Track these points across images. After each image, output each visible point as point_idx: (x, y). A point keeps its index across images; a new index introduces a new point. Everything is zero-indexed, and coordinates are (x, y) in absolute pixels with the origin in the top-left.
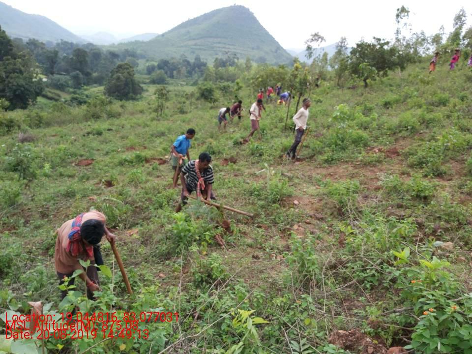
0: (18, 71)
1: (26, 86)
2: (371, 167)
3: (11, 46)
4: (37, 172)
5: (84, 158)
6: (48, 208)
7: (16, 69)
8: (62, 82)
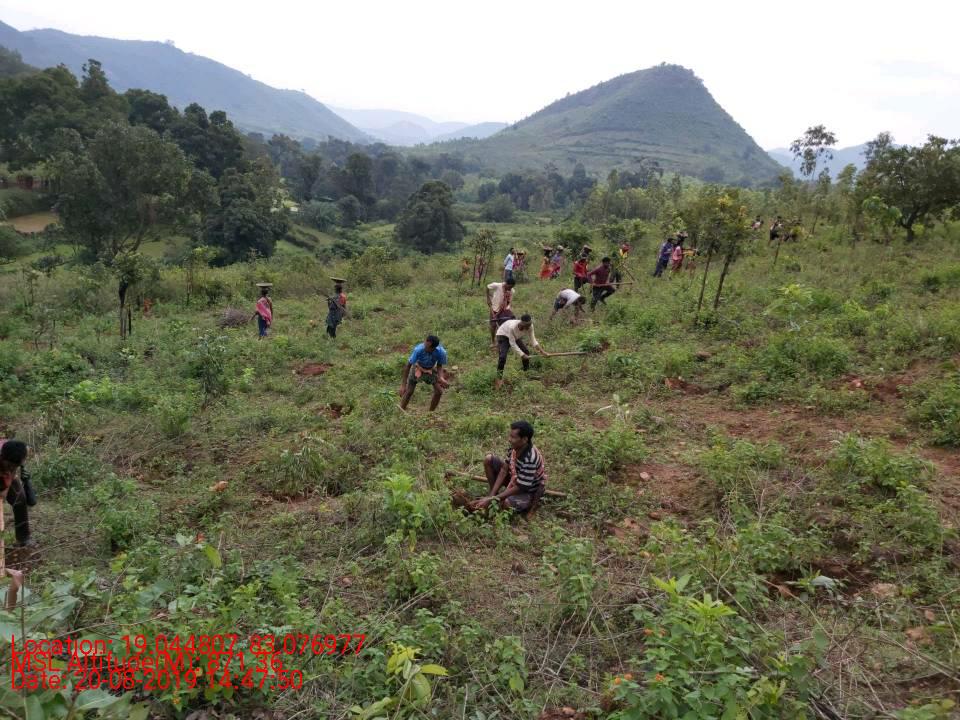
0: (246, 193)
1: (258, 222)
2: (831, 416)
3: (240, 148)
4: (231, 381)
5: (315, 360)
6: (226, 446)
7: (244, 190)
8: (322, 214)
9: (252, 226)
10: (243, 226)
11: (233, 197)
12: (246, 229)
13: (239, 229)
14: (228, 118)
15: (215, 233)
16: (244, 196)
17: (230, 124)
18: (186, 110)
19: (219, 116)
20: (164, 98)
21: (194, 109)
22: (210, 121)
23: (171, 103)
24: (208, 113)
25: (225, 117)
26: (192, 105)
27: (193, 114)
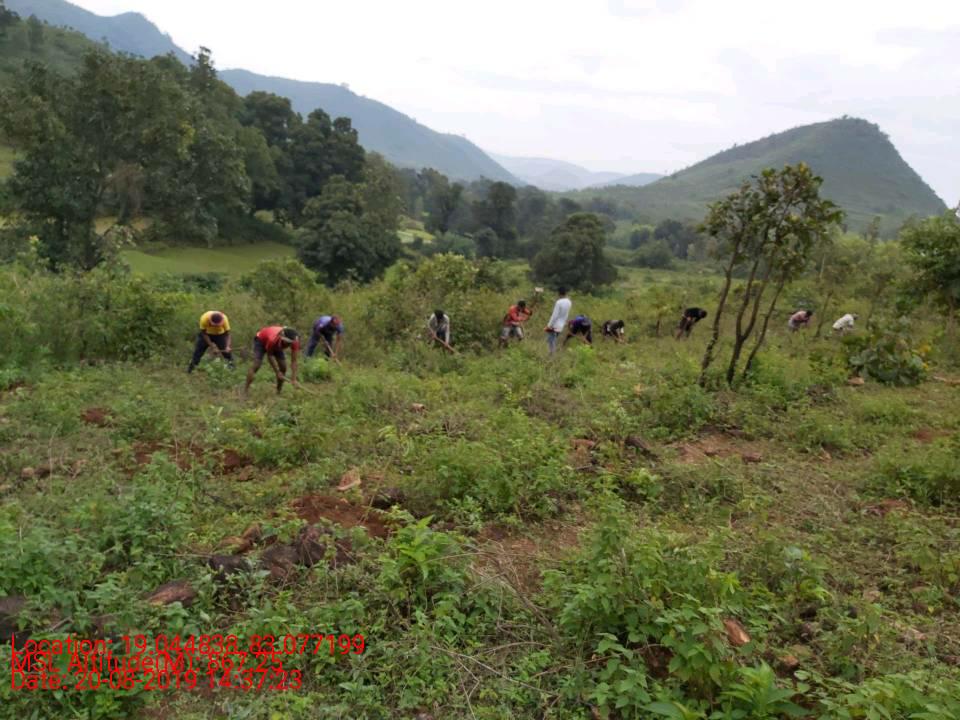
0: (351, 205)
7: (350, 202)
9: (352, 246)
10: (341, 245)
11: (336, 209)
12: (344, 249)
13: (337, 248)
14: (353, 125)
15: (310, 253)
16: (349, 210)
17: (355, 132)
18: (310, 116)
19: (344, 123)
20: (287, 102)
21: (319, 115)
22: (333, 128)
23: (295, 108)
24: (333, 119)
25: (350, 124)
26: (316, 111)
27: (316, 121)
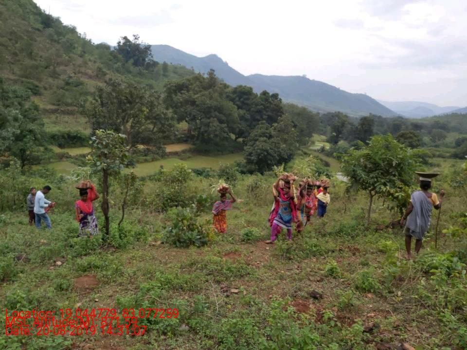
0: (267, 135)
1: (270, 151)
3: (281, 112)
7: (267, 133)
9: (266, 153)
10: (261, 153)
11: (261, 136)
12: (263, 155)
13: (259, 155)
14: (279, 97)
15: (249, 157)
16: (266, 137)
17: (281, 100)
18: (261, 94)
19: (275, 96)
20: (251, 89)
21: (265, 93)
22: (270, 99)
23: (255, 91)
24: (271, 94)
25: (278, 96)
26: (263, 92)
27: (264, 96)
